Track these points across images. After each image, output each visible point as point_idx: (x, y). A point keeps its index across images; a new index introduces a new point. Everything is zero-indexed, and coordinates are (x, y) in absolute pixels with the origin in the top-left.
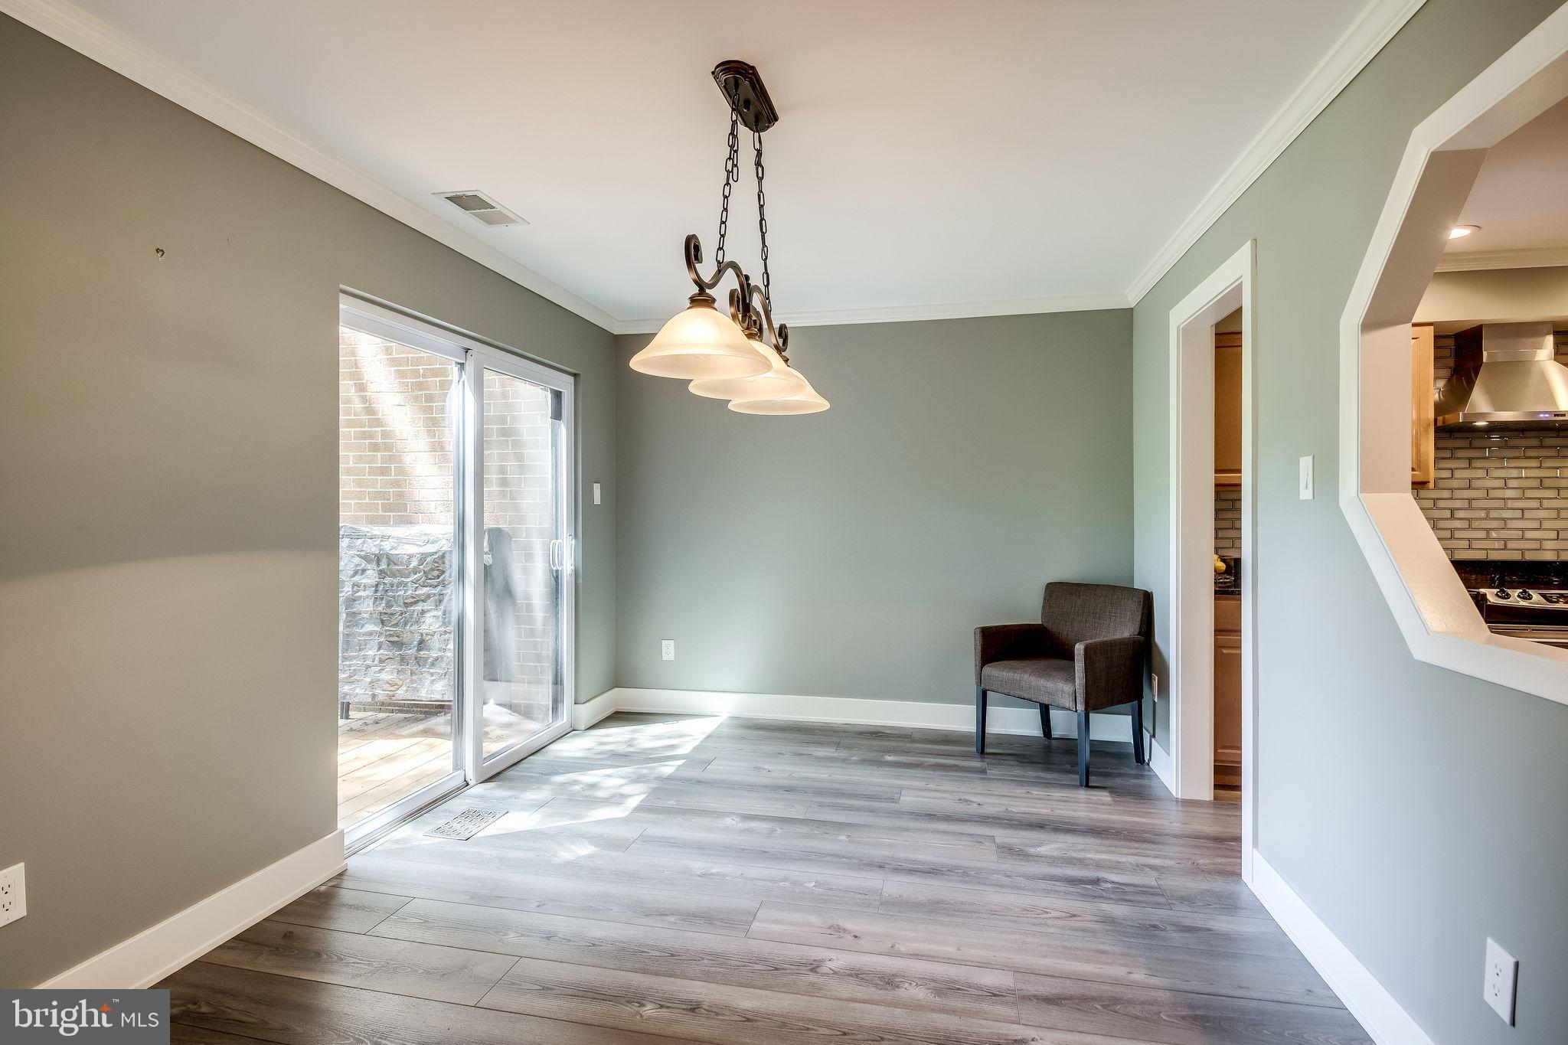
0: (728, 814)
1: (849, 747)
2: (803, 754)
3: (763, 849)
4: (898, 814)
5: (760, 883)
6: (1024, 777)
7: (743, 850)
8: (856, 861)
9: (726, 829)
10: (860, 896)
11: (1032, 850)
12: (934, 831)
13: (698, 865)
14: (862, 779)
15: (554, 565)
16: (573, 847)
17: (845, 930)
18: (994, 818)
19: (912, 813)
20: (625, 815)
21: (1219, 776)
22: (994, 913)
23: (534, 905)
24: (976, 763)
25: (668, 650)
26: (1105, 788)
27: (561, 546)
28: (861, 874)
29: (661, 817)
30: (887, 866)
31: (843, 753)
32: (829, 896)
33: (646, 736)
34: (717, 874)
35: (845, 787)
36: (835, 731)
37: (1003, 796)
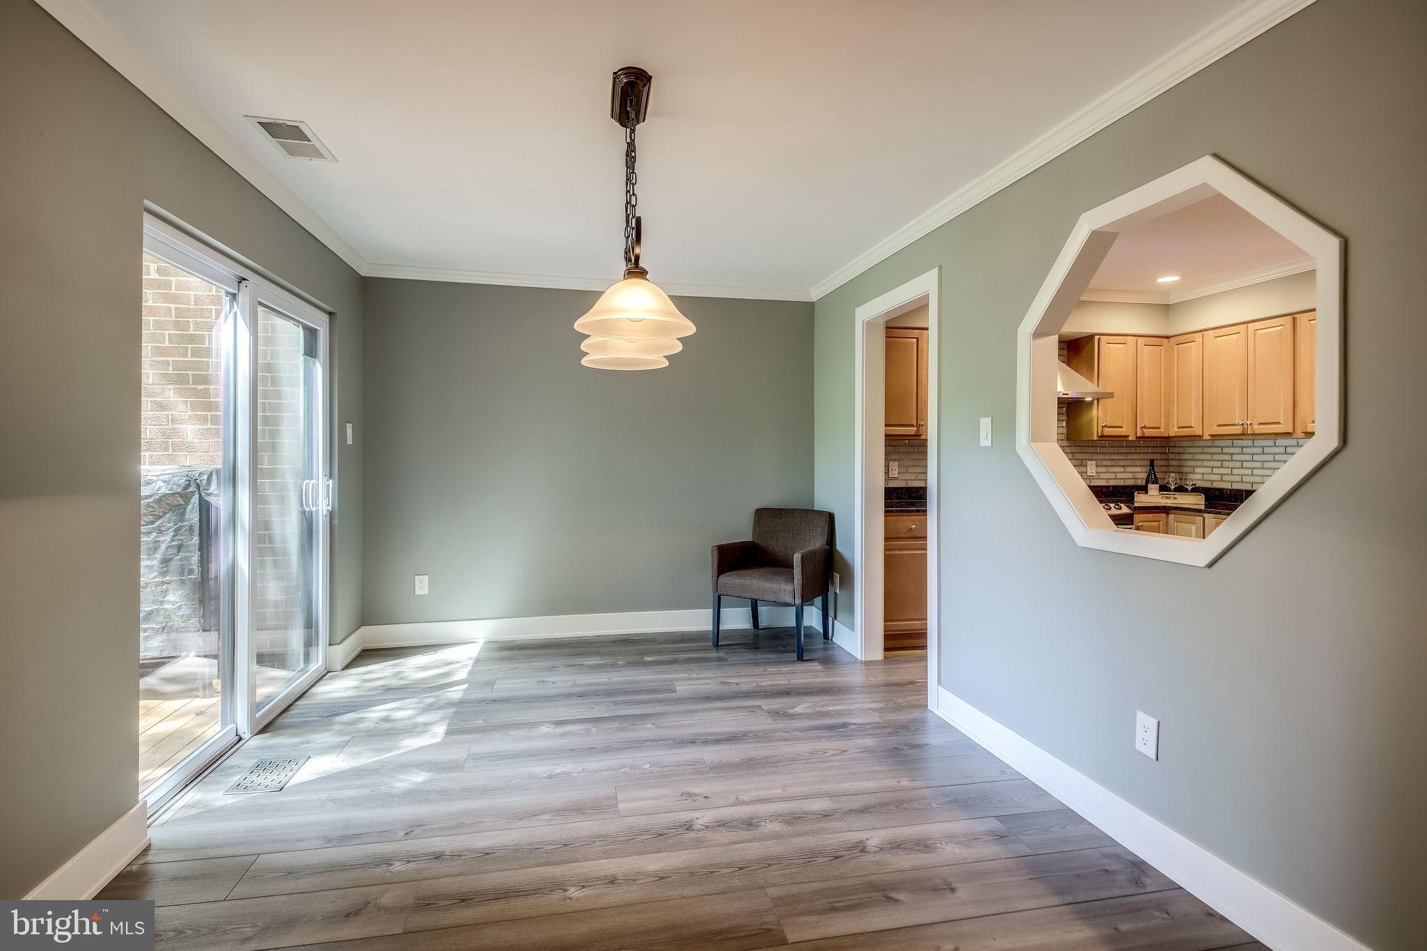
0: (542, 723)
1: (611, 654)
2: (575, 665)
3: (590, 746)
4: (681, 700)
5: (604, 773)
6: (756, 659)
7: (572, 750)
8: (670, 742)
9: (545, 736)
10: (690, 767)
11: (792, 711)
12: (717, 709)
13: (541, 769)
14: (637, 678)
15: (308, 505)
16: (405, 777)
17: (695, 795)
18: (753, 692)
19: (692, 698)
20: (438, 740)
21: (888, 642)
22: (793, 760)
23: (402, 834)
24: (714, 654)
25: (422, 585)
26: (814, 660)
27: (316, 487)
28: (681, 751)
29: (476, 736)
30: (697, 741)
31: (609, 660)
32: (666, 771)
33: (413, 667)
34: (563, 773)
35: (626, 686)
36: (591, 643)
37: (750, 675)
